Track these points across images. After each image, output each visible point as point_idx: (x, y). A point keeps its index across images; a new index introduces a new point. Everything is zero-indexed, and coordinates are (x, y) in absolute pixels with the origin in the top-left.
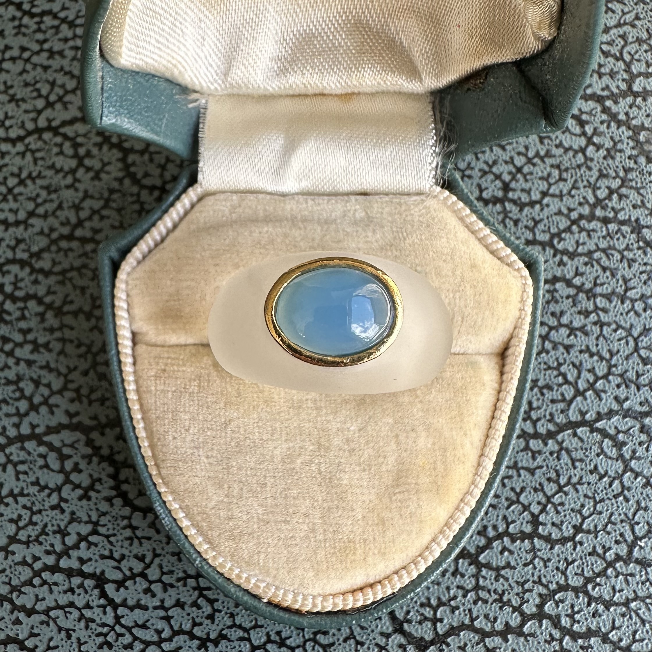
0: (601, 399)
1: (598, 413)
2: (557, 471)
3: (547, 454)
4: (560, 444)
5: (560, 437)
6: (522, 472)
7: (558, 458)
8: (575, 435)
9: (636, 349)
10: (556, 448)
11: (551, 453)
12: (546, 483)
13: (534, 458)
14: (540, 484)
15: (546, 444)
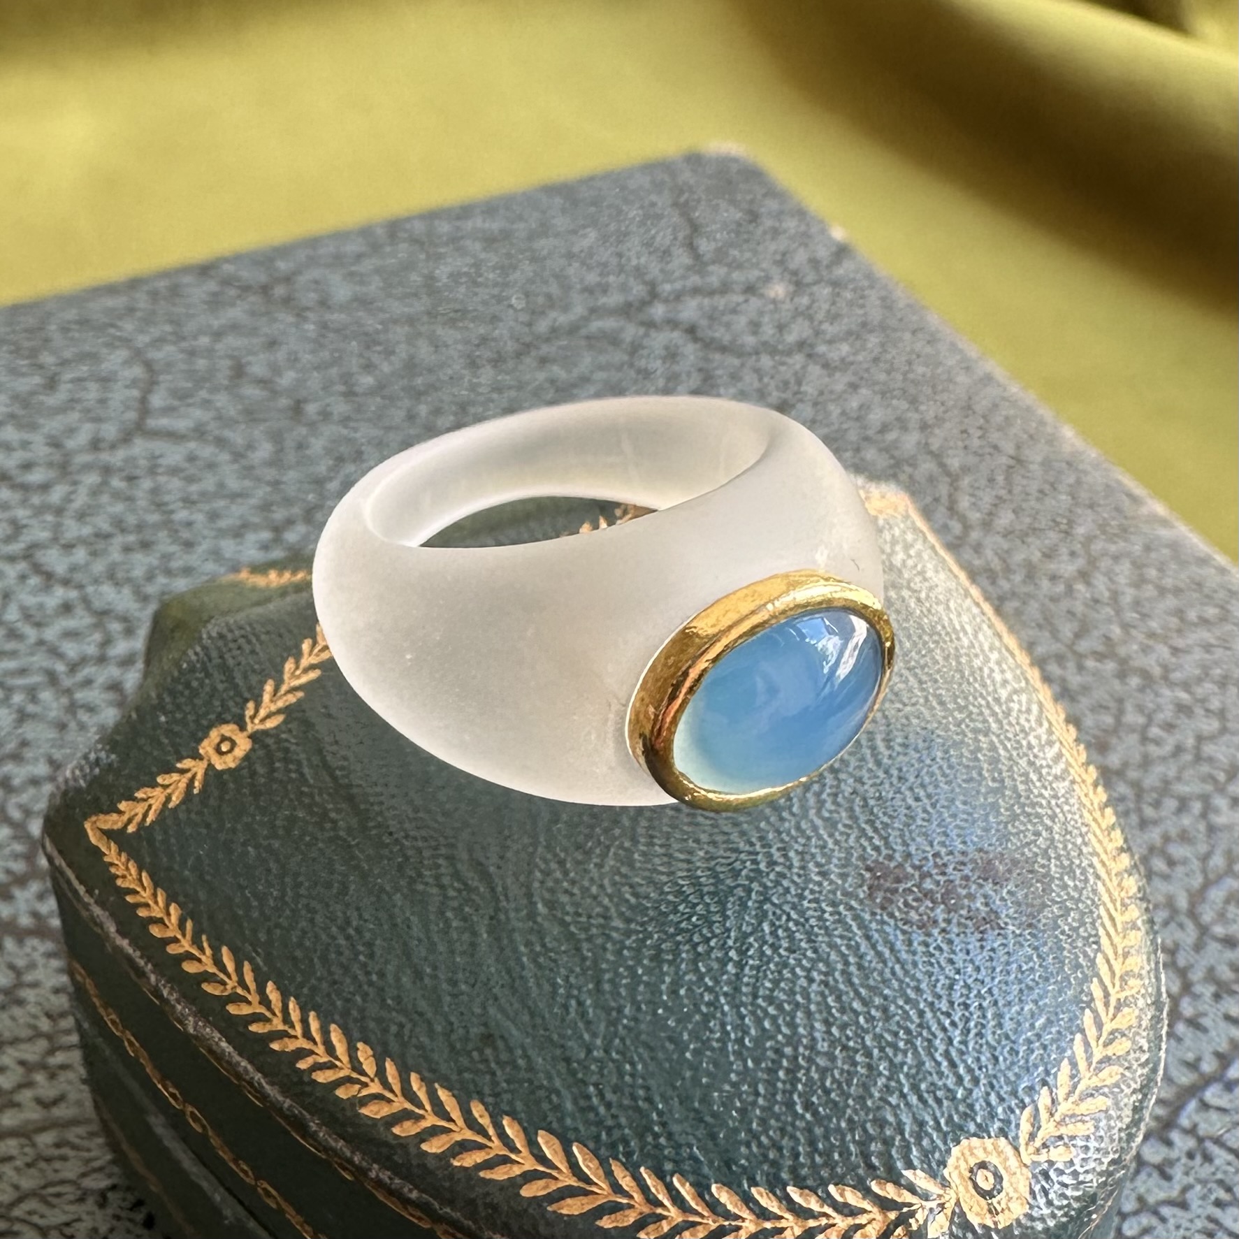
0: (1205, 1030)
1: (1219, 1056)
2: (1221, 1183)
3: (1184, 1160)
4: (1192, 1131)
5: (1184, 1121)
6: (1166, 1211)
7: (1208, 1158)
8: (1205, 1106)
9: (1204, 930)
10: (1191, 1143)
11: (1190, 1155)
12: (1217, 1213)
13: (1167, 1177)
14: (1211, 1219)
15: (1169, 1143)
